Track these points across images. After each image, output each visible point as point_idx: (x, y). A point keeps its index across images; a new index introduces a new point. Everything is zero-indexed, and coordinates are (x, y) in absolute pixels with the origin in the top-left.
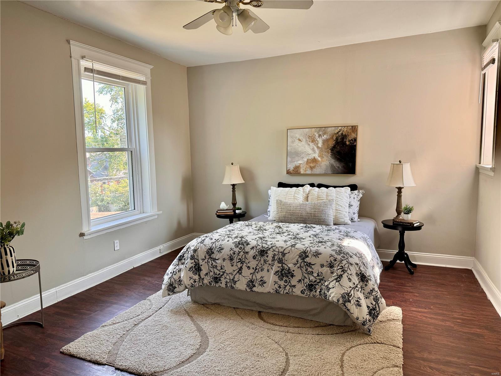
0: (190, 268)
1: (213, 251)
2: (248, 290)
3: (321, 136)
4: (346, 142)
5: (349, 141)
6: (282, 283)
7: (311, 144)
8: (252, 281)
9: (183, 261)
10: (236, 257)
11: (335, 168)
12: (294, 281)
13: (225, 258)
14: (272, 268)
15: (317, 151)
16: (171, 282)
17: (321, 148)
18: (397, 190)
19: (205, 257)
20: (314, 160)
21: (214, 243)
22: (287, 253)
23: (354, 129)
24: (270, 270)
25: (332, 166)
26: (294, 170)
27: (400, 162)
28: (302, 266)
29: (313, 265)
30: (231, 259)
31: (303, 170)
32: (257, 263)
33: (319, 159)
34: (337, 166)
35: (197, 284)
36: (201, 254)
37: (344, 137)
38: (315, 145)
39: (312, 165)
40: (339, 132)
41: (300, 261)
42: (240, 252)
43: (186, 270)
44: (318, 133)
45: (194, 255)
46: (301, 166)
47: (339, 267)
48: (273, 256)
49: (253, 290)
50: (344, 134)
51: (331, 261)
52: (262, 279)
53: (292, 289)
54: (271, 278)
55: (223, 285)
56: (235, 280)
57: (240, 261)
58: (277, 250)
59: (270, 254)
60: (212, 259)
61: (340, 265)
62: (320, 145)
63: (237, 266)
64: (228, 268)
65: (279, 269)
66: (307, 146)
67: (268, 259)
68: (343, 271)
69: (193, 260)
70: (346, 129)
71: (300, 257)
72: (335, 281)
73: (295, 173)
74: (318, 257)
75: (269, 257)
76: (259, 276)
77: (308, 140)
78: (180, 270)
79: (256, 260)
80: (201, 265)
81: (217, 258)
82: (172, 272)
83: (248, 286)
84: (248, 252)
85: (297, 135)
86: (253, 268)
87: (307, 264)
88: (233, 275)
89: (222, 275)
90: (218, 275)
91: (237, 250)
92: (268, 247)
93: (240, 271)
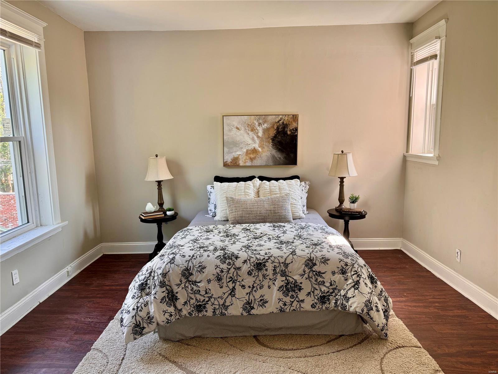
0: (162, 299)
1: (191, 272)
2: (245, 314)
3: (261, 125)
4: (287, 131)
5: (290, 130)
6: (288, 299)
7: (251, 133)
8: (249, 303)
9: (148, 290)
10: (225, 276)
11: (277, 159)
12: (302, 295)
13: (210, 279)
14: (274, 283)
15: (257, 141)
16: (136, 321)
17: (262, 138)
18: (339, 180)
19: (181, 281)
20: (254, 151)
21: (189, 261)
22: (289, 264)
23: (295, 118)
24: (272, 286)
25: (273, 157)
26: (232, 162)
27: (342, 152)
28: (310, 276)
29: (324, 273)
30: (219, 279)
31: (243, 161)
32: (254, 279)
33: (260, 149)
34: (278, 157)
35: (173, 319)
36: (175, 279)
37: (285, 126)
38: (254, 134)
39: (252, 156)
40: (280, 120)
41: (307, 270)
42: (230, 269)
43: (156, 302)
44: (258, 121)
45: (164, 280)
46: (240, 157)
47: (353, 273)
48: (274, 269)
49: (252, 313)
50: (285, 123)
51: (342, 267)
52: (261, 298)
53: (300, 305)
54: (274, 295)
55: (210, 313)
56: (227, 304)
57: (232, 280)
58: (276, 261)
59: (269, 266)
60: (191, 283)
61: (353, 270)
62: (260, 134)
63: (228, 286)
64: (216, 290)
65: (283, 283)
66: (246, 135)
67: (268, 273)
68: (358, 276)
69: (165, 288)
70: (286, 118)
71: (306, 266)
72: (353, 289)
73: (233, 165)
74: (328, 264)
75: (268, 270)
76: (257, 295)
77: (247, 129)
78: (147, 303)
79: (252, 276)
80: (177, 293)
81: (198, 280)
82: (136, 308)
83: (244, 309)
84: (240, 267)
85: (234, 123)
86: (249, 287)
87: (316, 273)
88: (224, 299)
89: (207, 301)
90: (203, 302)
91: (225, 266)
92: (265, 258)
93: (233, 293)
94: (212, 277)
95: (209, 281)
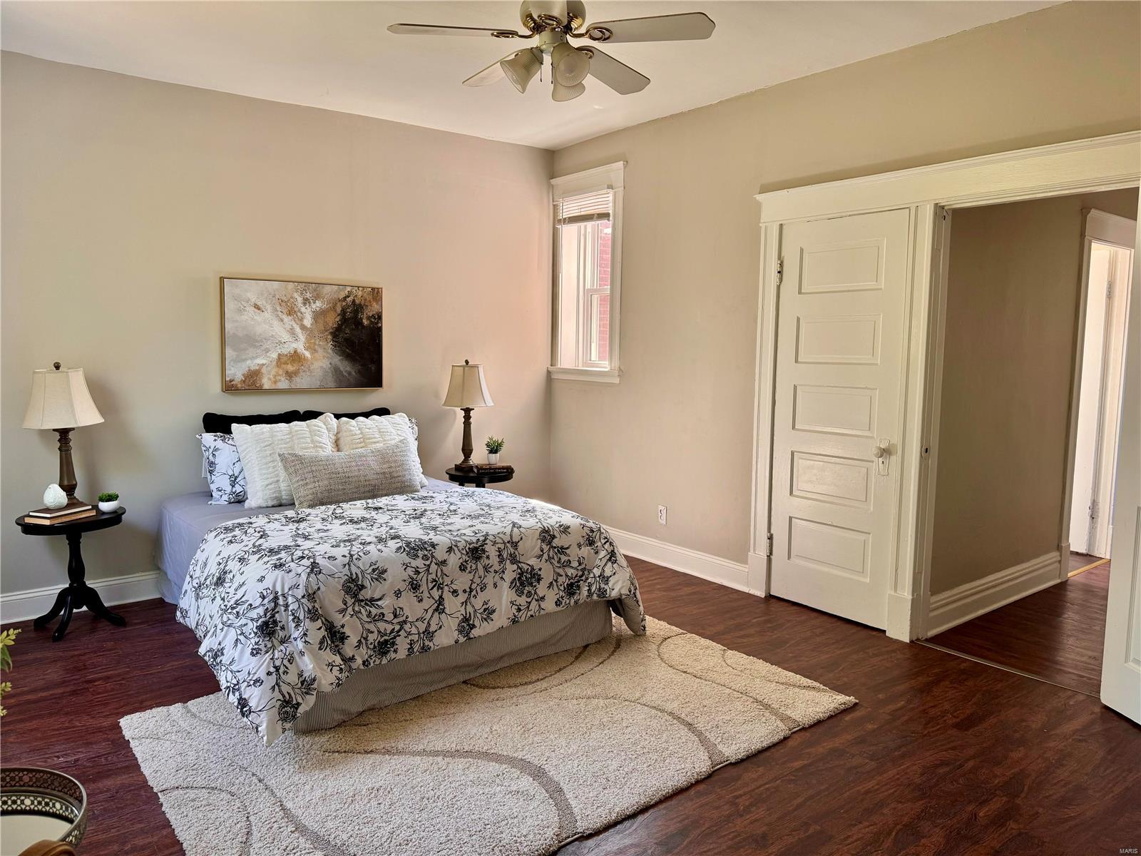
0: (321, 643)
1: (360, 583)
2: (462, 639)
3: (309, 303)
4: (361, 319)
5: (368, 318)
6: (522, 600)
7: (287, 319)
8: (466, 619)
9: (281, 634)
10: (425, 578)
11: (343, 376)
12: (542, 589)
13: (399, 590)
14: (502, 578)
15: (302, 337)
16: (282, 694)
17: (311, 330)
19: (345, 603)
20: (295, 357)
21: (348, 564)
22: (518, 542)
23: (376, 293)
24: (500, 583)
25: (336, 370)
26: (244, 381)
27: (467, 362)
28: (551, 556)
29: (568, 548)
30: (415, 587)
31: (269, 379)
32: (471, 576)
33: (307, 354)
34: (346, 371)
35: (343, 676)
36: (333, 600)
37: (358, 308)
38: (295, 321)
39: (290, 368)
40: (348, 297)
41: (546, 548)
42: (429, 566)
43: (311, 652)
44: (302, 294)
45: (314, 607)
46: (264, 370)
47: (603, 541)
48: (498, 554)
49: (472, 636)
50: (357, 302)
51: (587, 535)
52: (485, 607)
53: (539, 605)
54: (504, 598)
55: (402, 653)
56: (431, 629)
57: (436, 585)
58: (498, 540)
59: (491, 550)
60: (363, 604)
61: (602, 536)
62: (308, 322)
63: (431, 597)
64: (412, 607)
65: (514, 575)
66: (276, 323)
67: (490, 562)
69: (320, 620)
70: (360, 293)
71: (543, 541)
72: (610, 564)
73: (247, 388)
74: (569, 534)
75: (491, 557)
76: (478, 603)
77: (278, 309)
78: (292, 655)
79: (467, 571)
80: (343, 626)
81: (376, 596)
82: (272, 670)
83: (460, 632)
84: (445, 561)
85: (249, 295)
86: (465, 591)
87: (558, 550)
88: (426, 622)
89: (398, 631)
90: (390, 634)
91: (419, 563)
92: (479, 539)
93: (441, 607)
94: (402, 586)
95: (398, 594)
